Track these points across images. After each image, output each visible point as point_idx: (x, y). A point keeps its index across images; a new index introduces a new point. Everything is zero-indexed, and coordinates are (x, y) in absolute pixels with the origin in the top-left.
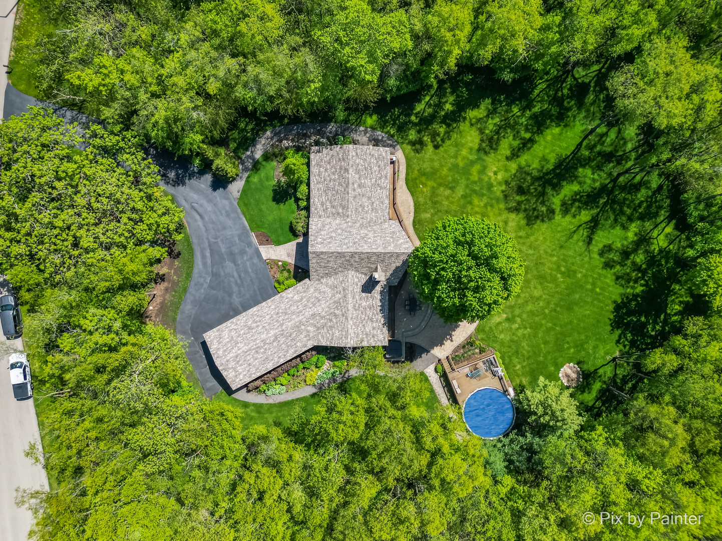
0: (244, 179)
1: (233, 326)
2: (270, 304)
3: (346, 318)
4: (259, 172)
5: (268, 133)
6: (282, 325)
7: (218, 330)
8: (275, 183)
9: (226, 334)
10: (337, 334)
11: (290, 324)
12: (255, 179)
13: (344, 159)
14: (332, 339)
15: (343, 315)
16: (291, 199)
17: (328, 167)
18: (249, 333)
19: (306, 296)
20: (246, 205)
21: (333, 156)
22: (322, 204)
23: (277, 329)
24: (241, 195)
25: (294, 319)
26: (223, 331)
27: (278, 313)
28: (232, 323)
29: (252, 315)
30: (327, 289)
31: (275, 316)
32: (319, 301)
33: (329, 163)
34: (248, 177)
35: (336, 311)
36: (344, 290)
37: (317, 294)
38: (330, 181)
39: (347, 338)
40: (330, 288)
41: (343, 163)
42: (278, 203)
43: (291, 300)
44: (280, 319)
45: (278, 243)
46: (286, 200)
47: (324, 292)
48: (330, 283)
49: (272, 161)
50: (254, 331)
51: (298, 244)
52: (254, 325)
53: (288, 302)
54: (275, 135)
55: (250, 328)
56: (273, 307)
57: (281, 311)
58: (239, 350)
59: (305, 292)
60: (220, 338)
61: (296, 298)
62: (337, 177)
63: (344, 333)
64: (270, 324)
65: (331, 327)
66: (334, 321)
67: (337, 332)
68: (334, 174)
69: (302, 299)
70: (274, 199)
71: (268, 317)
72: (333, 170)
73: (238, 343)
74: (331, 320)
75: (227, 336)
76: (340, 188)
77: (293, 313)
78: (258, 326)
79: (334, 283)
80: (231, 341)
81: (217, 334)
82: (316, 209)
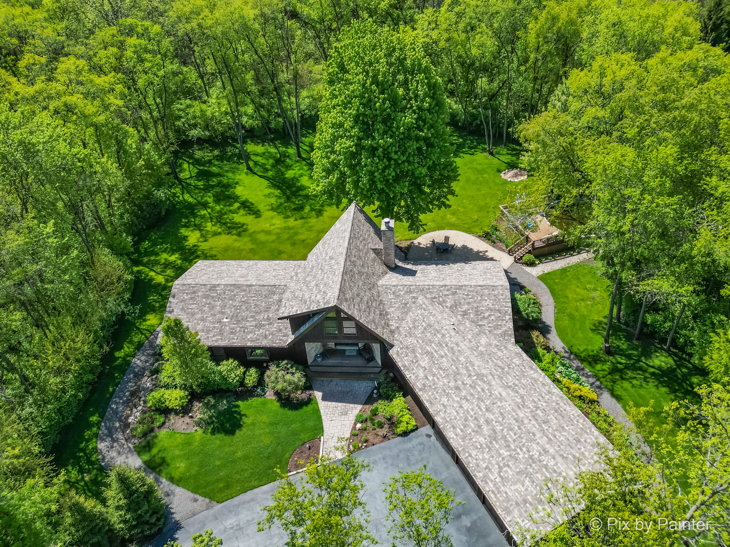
0: (173, 487)
1: (494, 476)
2: (440, 407)
3: (460, 287)
4: (168, 460)
5: (102, 446)
6: (480, 376)
7: (508, 511)
8: (200, 431)
9: (513, 491)
10: (488, 303)
11: (477, 363)
12: (180, 467)
13: (194, 292)
14: (499, 311)
15: (454, 293)
16: (238, 406)
17: (199, 316)
18: (504, 437)
19: (421, 348)
20: (228, 486)
21: (183, 309)
22: (259, 326)
23: (489, 384)
24: (205, 495)
25: (467, 358)
26: (508, 499)
27: (457, 388)
28: (485, 479)
29: (463, 439)
30: (408, 318)
31: (464, 393)
32: (430, 326)
33: (193, 314)
34: (171, 480)
35: (449, 305)
36: (410, 292)
37: (418, 333)
38: (223, 313)
39: (494, 287)
40: (407, 313)
41: (200, 294)
42: (239, 426)
43: (431, 371)
44: (468, 381)
45: (318, 429)
46: (239, 414)
47: (414, 321)
48: (398, 313)
49: (156, 437)
50: (499, 428)
51: (324, 398)
52: (486, 430)
53: (434, 375)
54: (110, 435)
55: (494, 437)
56: (444, 400)
57: (452, 384)
58: (546, 451)
59: (414, 351)
60: (525, 501)
61: (425, 362)
62: (218, 303)
63: (486, 292)
64: (480, 399)
65: (477, 312)
66: (465, 307)
67: (485, 303)
68: (212, 308)
69: (428, 353)
70: (231, 432)
71: (466, 405)
72: (206, 309)
73: (531, 457)
74: (465, 313)
75: (519, 486)
76: (238, 298)
77: (455, 361)
78: (488, 422)
79: (398, 308)
80: (529, 475)
81: (516, 513)
82: (266, 337)
